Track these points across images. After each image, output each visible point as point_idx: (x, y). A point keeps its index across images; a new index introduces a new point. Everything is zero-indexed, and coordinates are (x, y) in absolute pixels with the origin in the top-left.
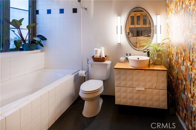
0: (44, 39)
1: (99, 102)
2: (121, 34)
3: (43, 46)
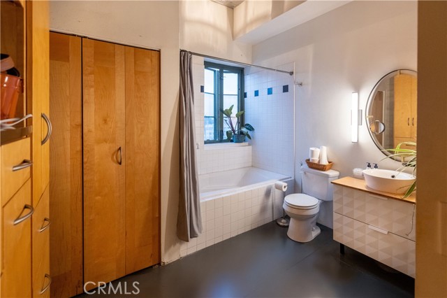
0: (251, 129)
1: (313, 230)
2: (360, 126)
3: (250, 138)
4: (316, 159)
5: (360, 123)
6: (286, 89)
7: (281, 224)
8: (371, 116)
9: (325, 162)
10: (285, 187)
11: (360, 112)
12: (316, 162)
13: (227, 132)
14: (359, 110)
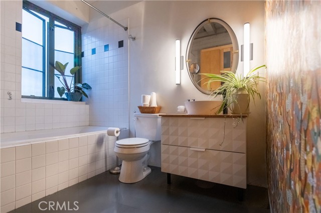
1: (144, 171)
2: (182, 71)
3: (87, 96)
4: (147, 104)
5: (182, 68)
6: (121, 44)
7: (114, 172)
8: (189, 60)
9: (154, 105)
10: (117, 132)
11: (182, 58)
12: (148, 106)
13: (58, 88)
14: (181, 57)
